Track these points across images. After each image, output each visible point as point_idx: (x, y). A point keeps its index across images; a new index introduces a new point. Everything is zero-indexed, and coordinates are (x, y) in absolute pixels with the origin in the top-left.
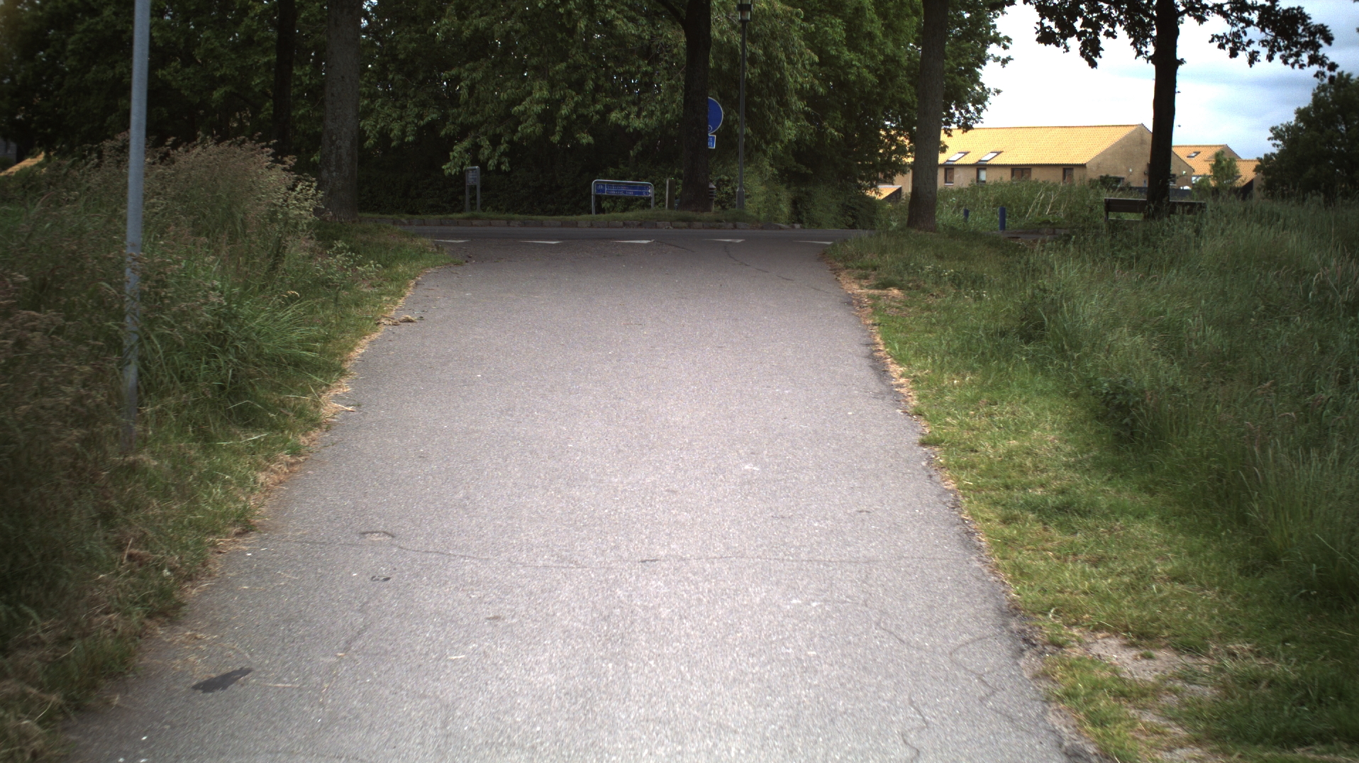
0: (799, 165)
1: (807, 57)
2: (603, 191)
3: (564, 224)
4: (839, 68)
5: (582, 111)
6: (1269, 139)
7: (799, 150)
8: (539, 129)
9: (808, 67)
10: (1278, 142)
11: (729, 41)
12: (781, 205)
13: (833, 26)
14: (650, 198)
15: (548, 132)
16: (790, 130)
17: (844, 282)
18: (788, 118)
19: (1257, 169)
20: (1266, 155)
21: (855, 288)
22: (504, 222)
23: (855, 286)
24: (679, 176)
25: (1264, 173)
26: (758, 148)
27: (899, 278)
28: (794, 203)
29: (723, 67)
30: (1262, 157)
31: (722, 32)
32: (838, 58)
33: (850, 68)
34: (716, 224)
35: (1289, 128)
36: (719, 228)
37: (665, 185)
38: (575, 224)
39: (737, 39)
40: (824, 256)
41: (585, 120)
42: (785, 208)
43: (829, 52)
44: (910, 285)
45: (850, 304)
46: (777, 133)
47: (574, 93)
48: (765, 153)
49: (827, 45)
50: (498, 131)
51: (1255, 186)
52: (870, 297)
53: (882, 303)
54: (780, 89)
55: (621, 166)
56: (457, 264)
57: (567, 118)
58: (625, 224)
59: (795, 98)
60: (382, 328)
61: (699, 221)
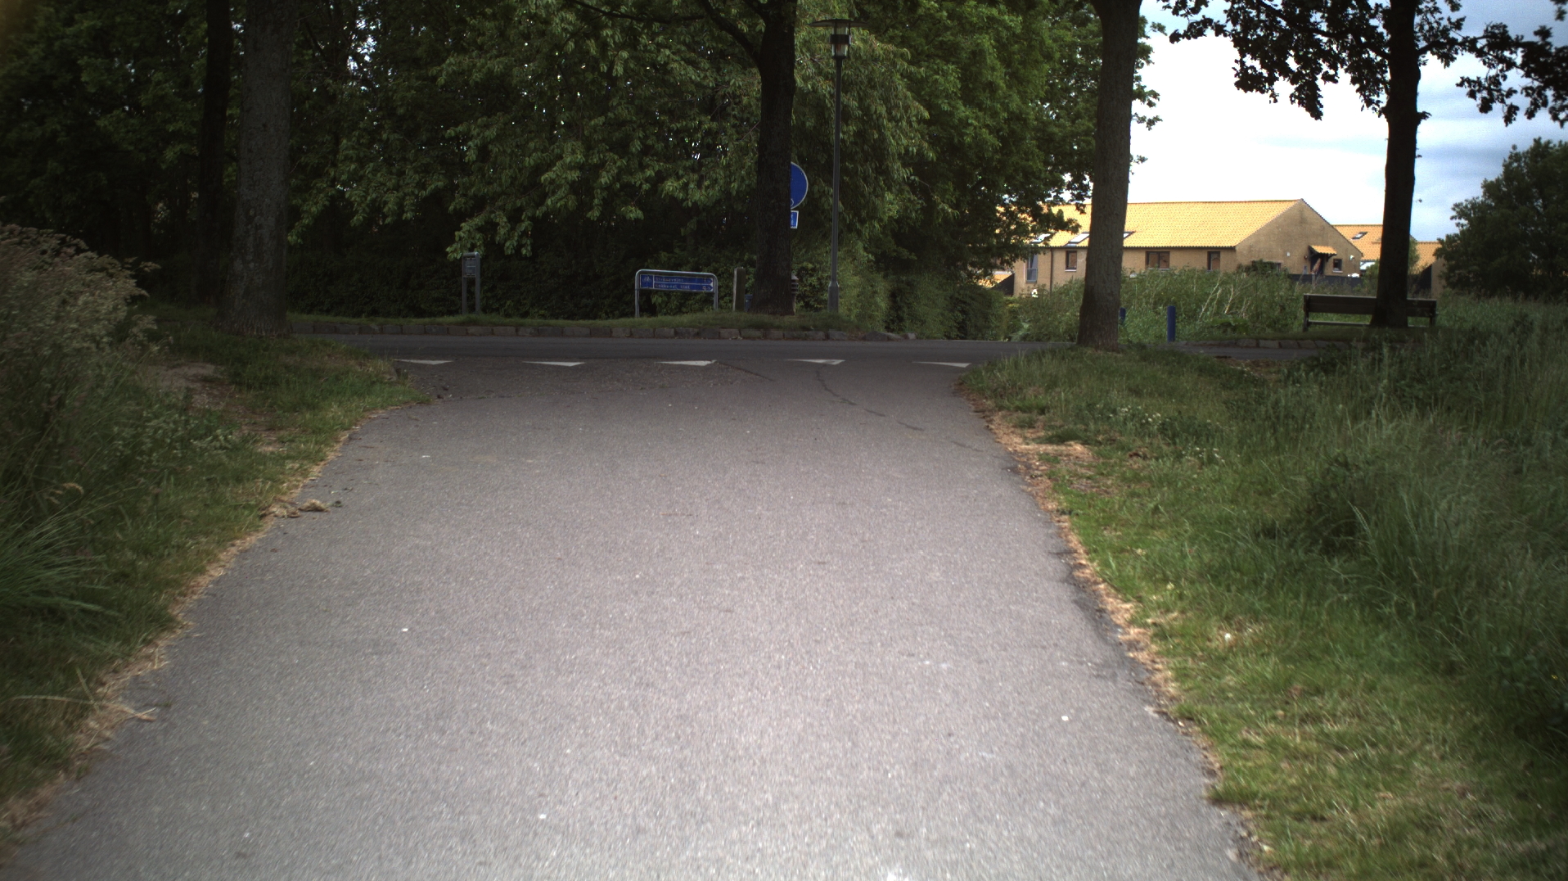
0: (901, 249)
1: (914, 112)
2: (650, 284)
3: (594, 332)
4: (952, 127)
5: (626, 178)
6: (1452, 218)
7: (900, 230)
8: (572, 202)
9: (915, 125)
10: (1463, 221)
11: (815, 90)
12: (878, 300)
13: (945, 74)
14: (711, 294)
15: (584, 206)
16: (891, 205)
17: (1000, 433)
18: (889, 189)
19: (1438, 253)
20: (1448, 236)
21: (1017, 443)
22: (512, 329)
23: (1017, 440)
24: (751, 263)
25: (1446, 258)
26: (850, 228)
27: (1081, 426)
28: (893, 296)
29: (808, 124)
30: (1444, 239)
31: (805, 79)
32: (951, 114)
33: (965, 127)
34: (802, 332)
35: (1474, 205)
36: (805, 338)
37: (732, 275)
38: (609, 333)
39: (825, 88)
40: (963, 387)
41: (630, 192)
42: (882, 302)
43: (939, 106)
44: (1100, 438)
45: (1015, 471)
46: (875, 209)
47: (616, 157)
48: (859, 233)
49: (937, 97)
50: (519, 203)
51: (1434, 274)
52: (1045, 458)
53: (1062, 468)
54: (878, 153)
55: (677, 250)
56: (421, 403)
57: (608, 188)
58: (676, 333)
59: (898, 164)
60: (269, 524)
61: (778, 328)
